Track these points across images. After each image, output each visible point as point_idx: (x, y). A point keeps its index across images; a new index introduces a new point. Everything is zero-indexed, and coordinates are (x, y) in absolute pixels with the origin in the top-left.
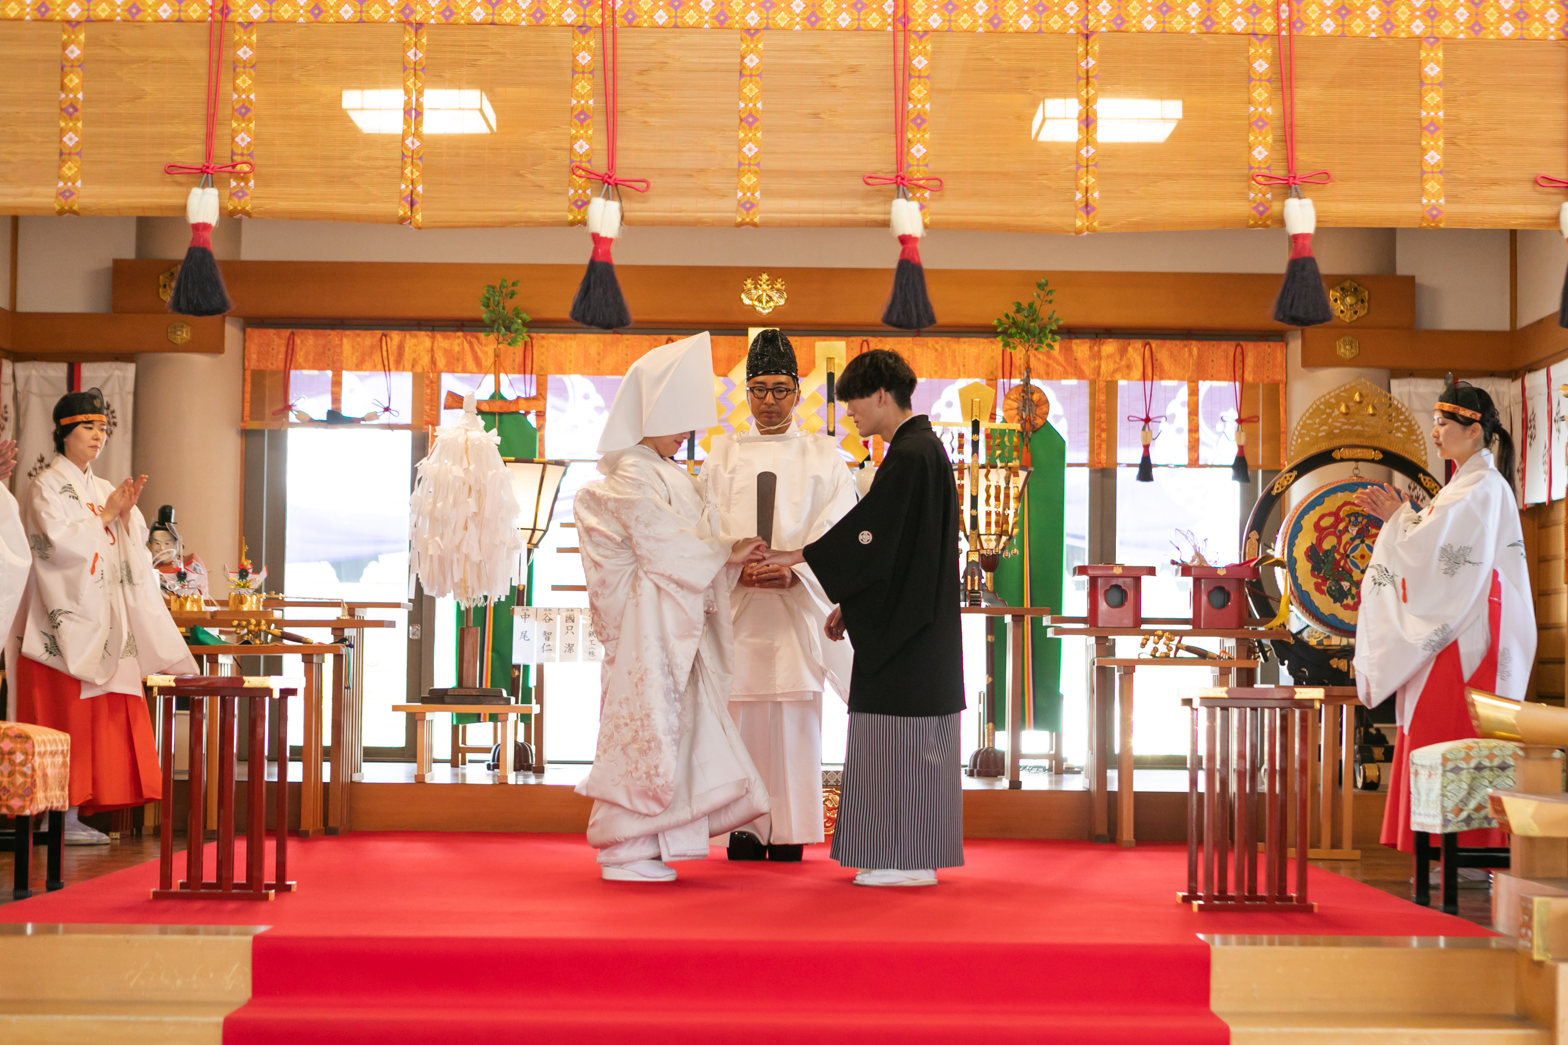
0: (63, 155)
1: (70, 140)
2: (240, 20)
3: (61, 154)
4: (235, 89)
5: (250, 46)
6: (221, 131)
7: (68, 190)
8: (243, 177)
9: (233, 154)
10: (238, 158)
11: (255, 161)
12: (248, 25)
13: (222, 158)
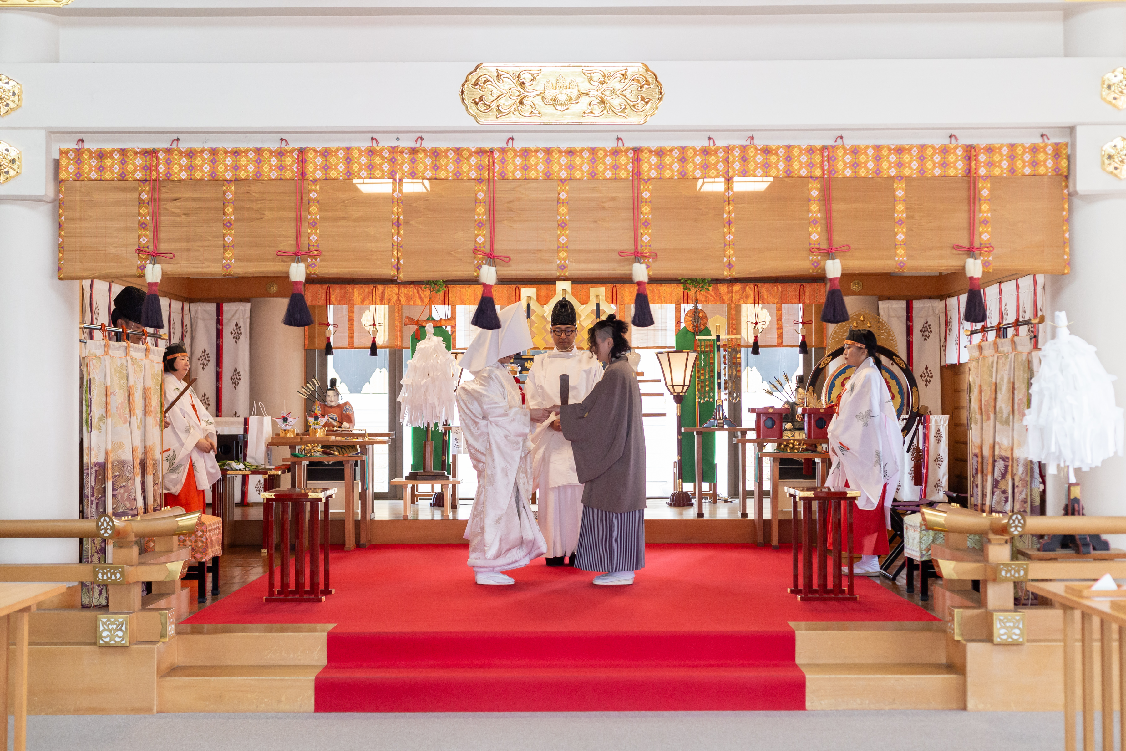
1: (228, 239)
2: (311, 178)
5: (316, 192)
6: (304, 235)
7: (228, 265)
9: (309, 245)
10: (311, 248)
11: (321, 249)
12: (315, 181)
13: (304, 248)
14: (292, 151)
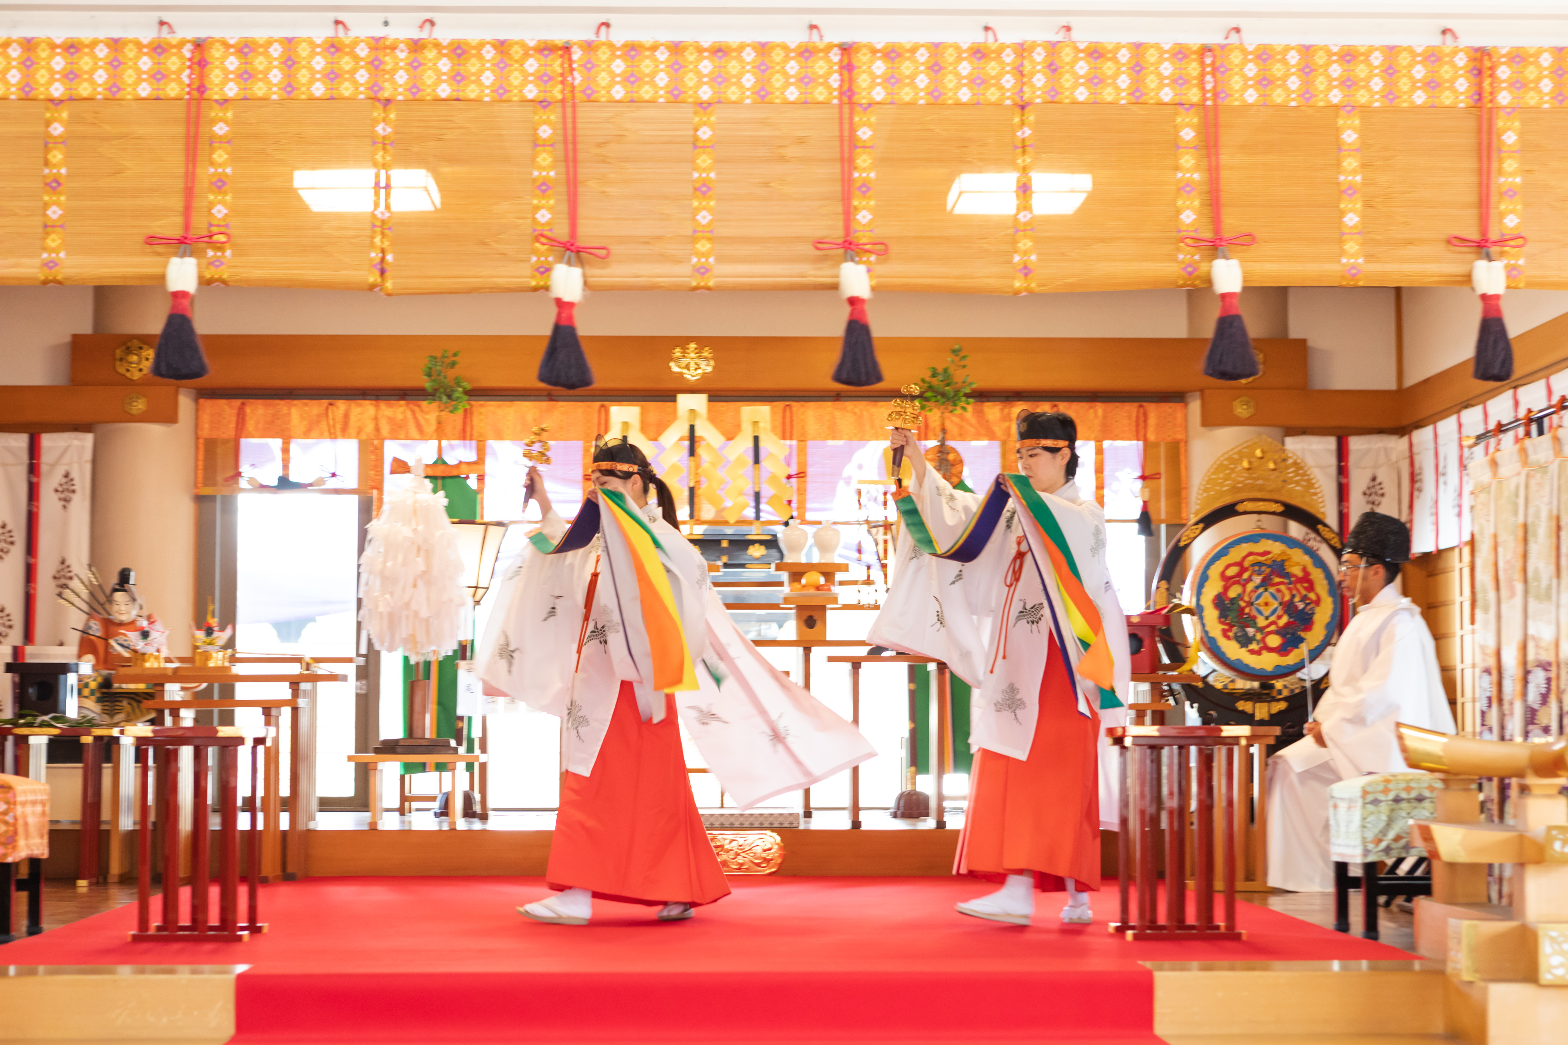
0: (48, 227)
1: (54, 213)
2: (216, 97)
3: (45, 226)
5: (226, 123)
6: (200, 205)
7: (52, 261)
8: (219, 247)
10: (215, 229)
11: (231, 232)
12: (224, 102)
13: (199, 229)
14: (182, 43)
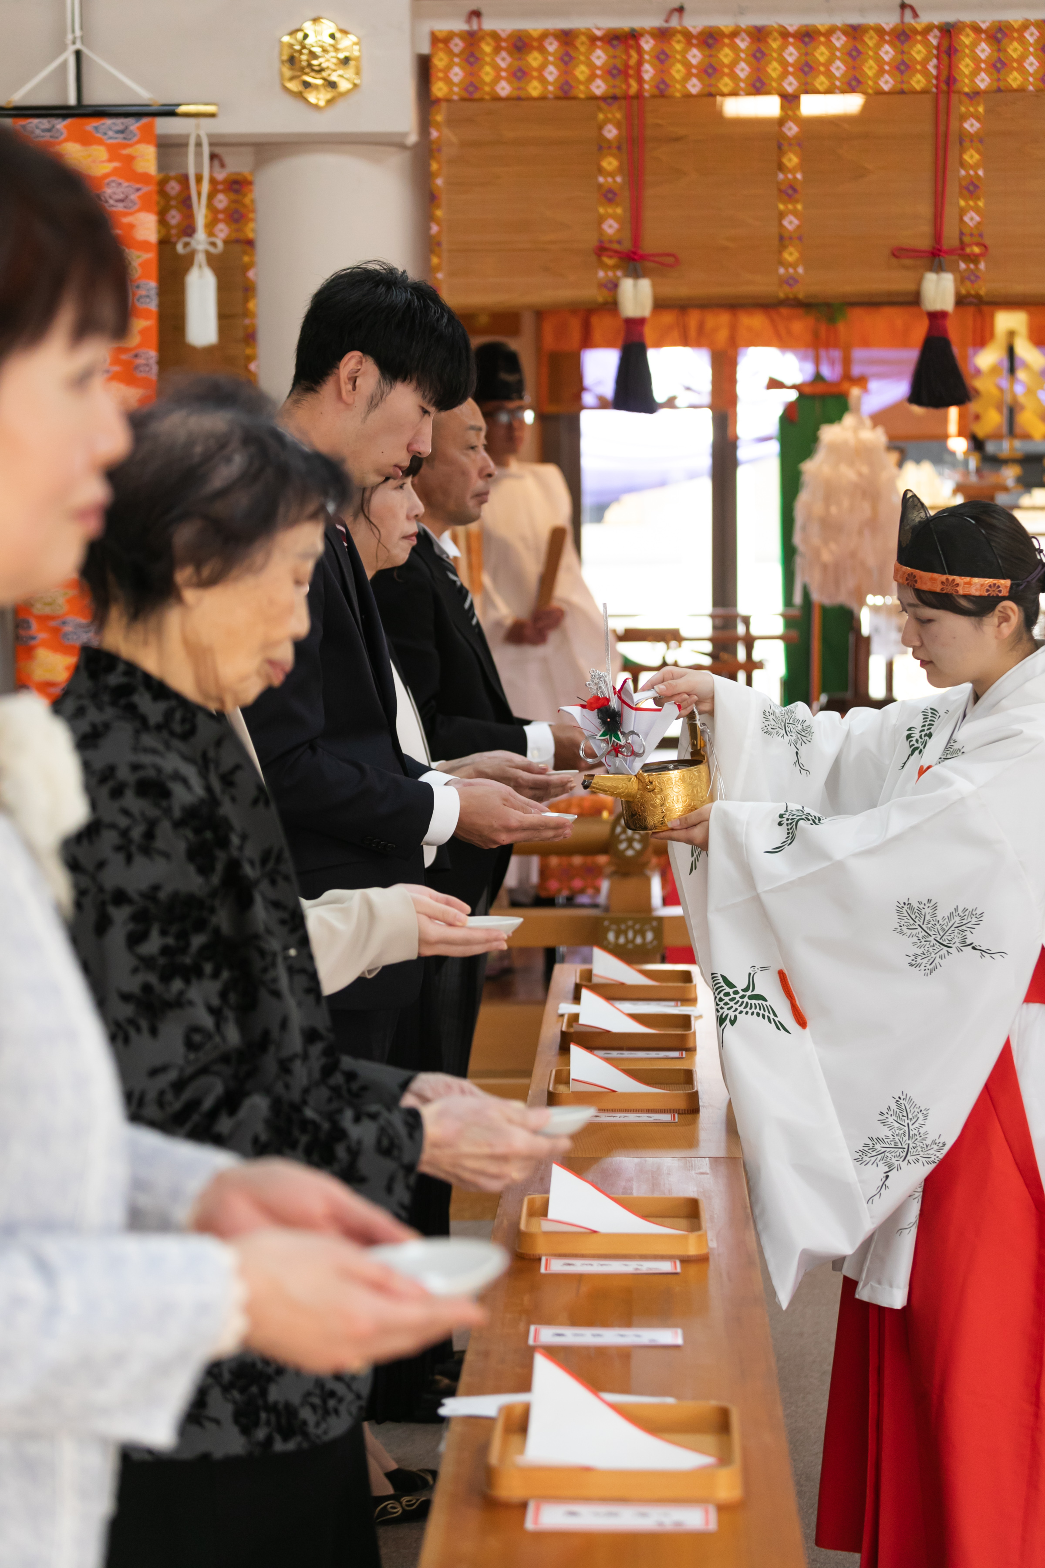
0: (783, 240)
1: (790, 223)
2: (966, 90)
3: (781, 238)
4: (962, 164)
5: (978, 119)
6: (950, 212)
7: (792, 278)
8: (973, 259)
9: (962, 234)
10: (967, 239)
11: (987, 242)
12: (975, 95)
13: (950, 239)
14: (929, 29)
